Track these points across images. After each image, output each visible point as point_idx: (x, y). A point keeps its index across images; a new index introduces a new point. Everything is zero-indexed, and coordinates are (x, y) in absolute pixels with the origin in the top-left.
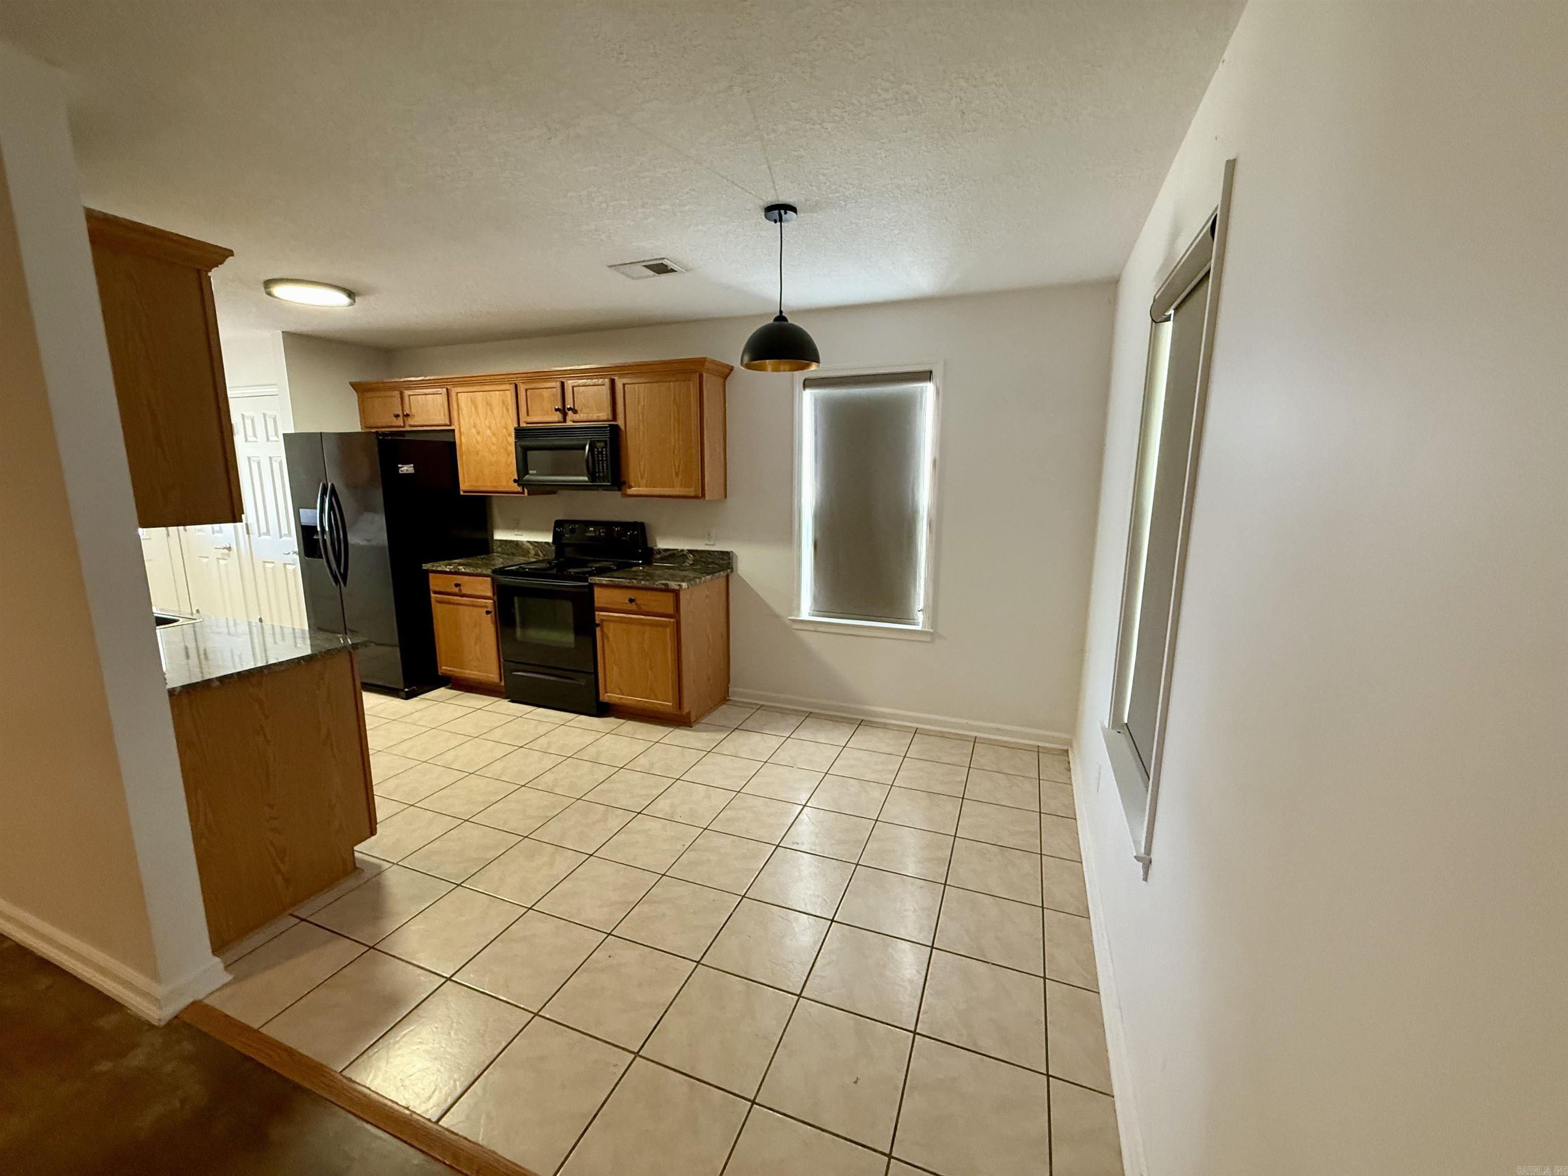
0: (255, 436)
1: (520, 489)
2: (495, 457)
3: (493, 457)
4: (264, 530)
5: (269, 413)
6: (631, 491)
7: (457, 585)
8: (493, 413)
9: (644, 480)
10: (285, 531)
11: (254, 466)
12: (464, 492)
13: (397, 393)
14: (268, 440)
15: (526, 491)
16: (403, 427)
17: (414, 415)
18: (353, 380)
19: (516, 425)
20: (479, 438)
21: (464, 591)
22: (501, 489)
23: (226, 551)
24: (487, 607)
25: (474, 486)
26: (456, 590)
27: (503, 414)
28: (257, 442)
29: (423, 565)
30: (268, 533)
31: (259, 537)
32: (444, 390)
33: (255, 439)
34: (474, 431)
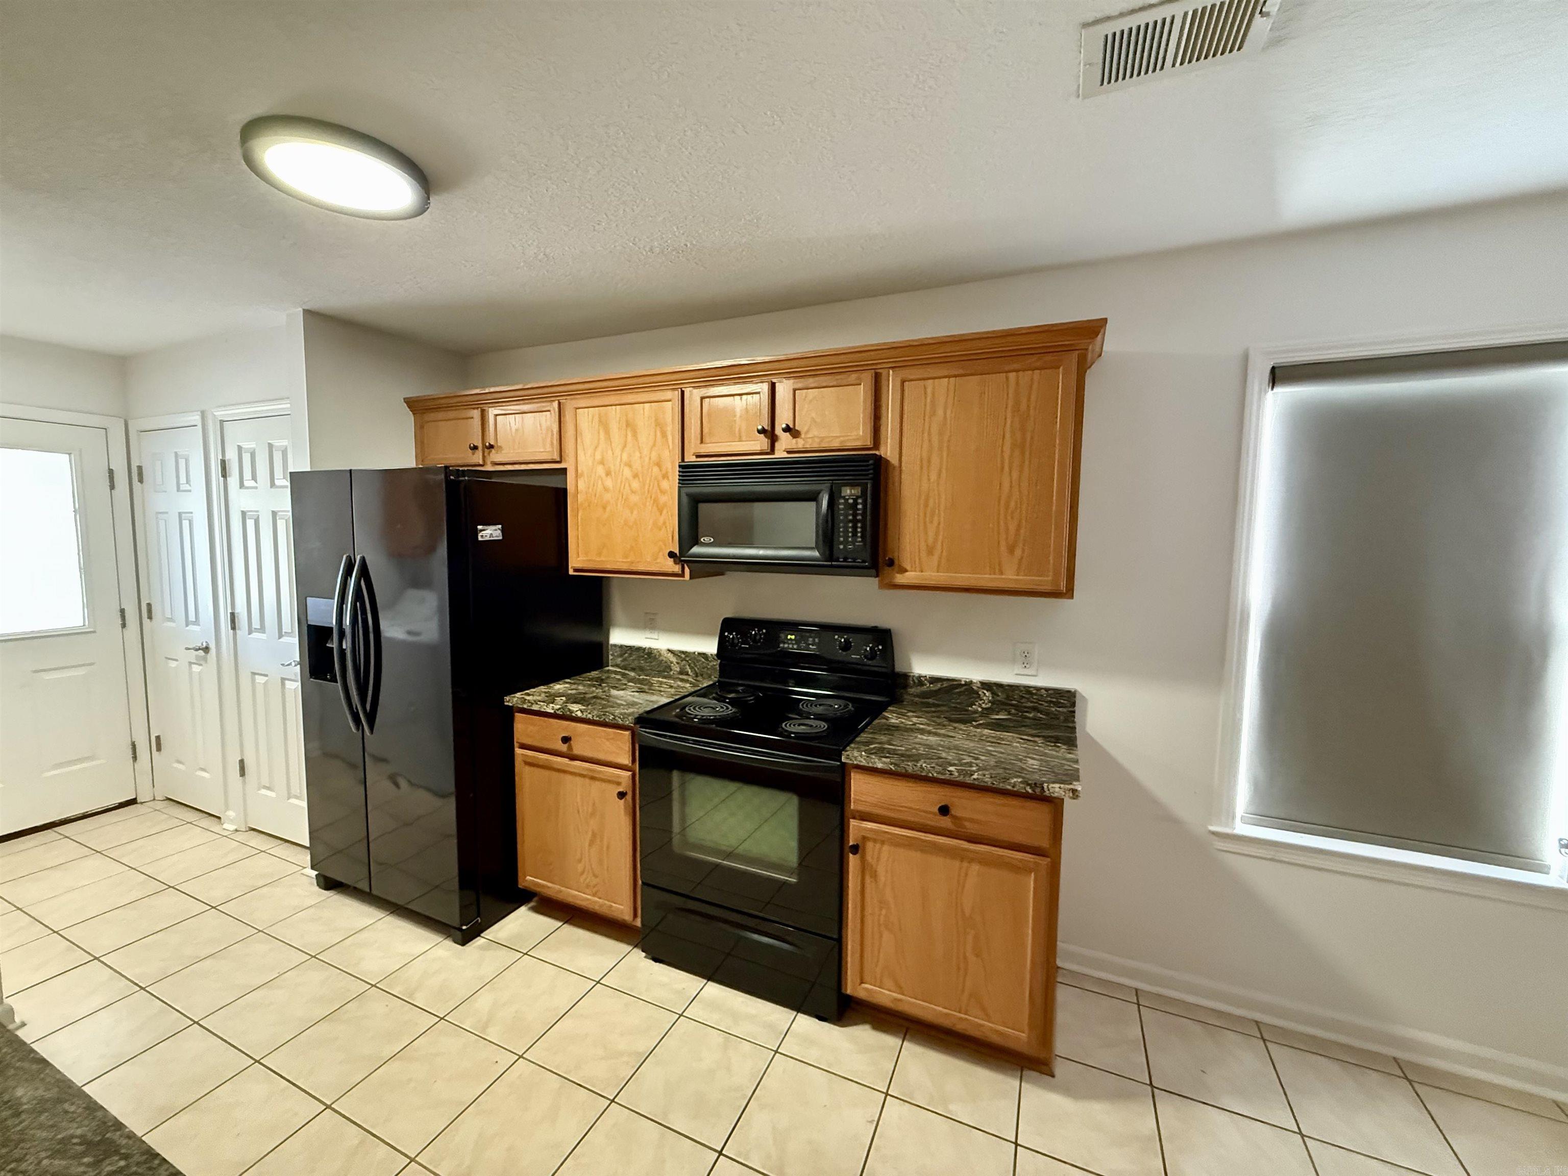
0: (254, 478)
1: (677, 569)
2: (635, 512)
3: (632, 513)
4: (256, 624)
5: (277, 443)
6: (900, 579)
7: (566, 740)
8: (637, 439)
9: (935, 558)
10: (286, 627)
11: (250, 523)
12: (576, 570)
13: (476, 414)
14: (273, 485)
15: (687, 570)
16: (482, 466)
17: (500, 447)
18: (412, 393)
19: (677, 461)
20: (609, 483)
21: (577, 750)
22: (641, 568)
23: (201, 653)
24: (619, 784)
25: (595, 561)
26: (564, 748)
27: (655, 441)
28: (256, 488)
29: (507, 698)
30: (262, 629)
31: (249, 634)
32: (556, 404)
33: (252, 483)
34: (600, 470)
